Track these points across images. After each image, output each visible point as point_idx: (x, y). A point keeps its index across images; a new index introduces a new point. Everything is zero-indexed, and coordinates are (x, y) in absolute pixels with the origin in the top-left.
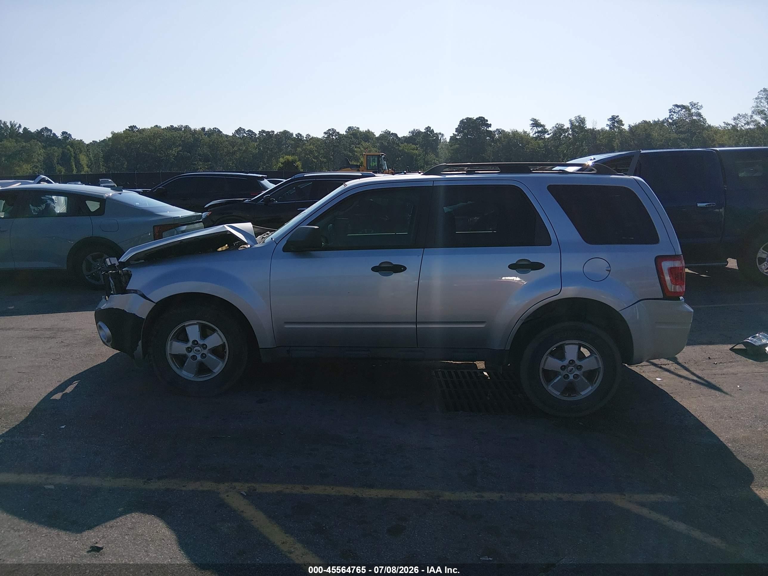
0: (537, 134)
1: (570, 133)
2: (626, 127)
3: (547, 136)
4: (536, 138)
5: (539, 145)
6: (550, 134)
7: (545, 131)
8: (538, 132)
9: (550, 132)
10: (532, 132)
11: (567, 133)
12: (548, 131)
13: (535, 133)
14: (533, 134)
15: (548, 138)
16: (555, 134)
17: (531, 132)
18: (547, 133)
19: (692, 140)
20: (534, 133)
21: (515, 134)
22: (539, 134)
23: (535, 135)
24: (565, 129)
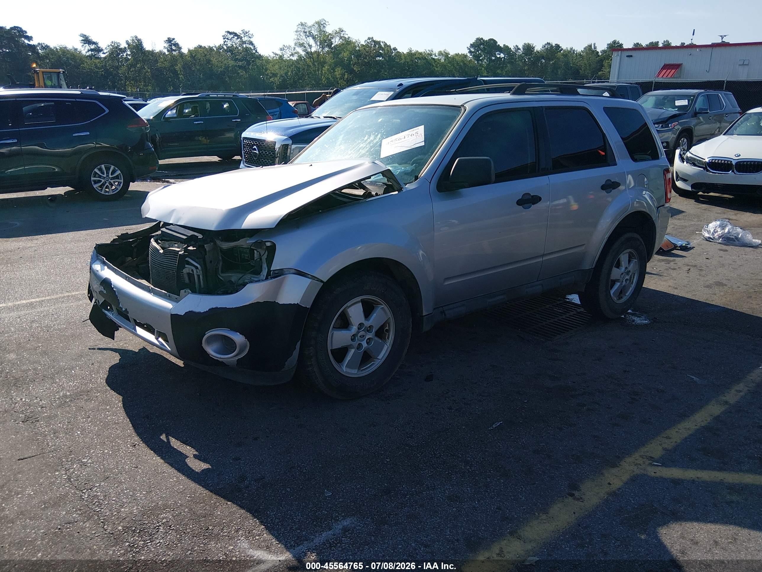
0: (90, 53)
1: (129, 53)
2: (185, 51)
3: (103, 56)
4: (90, 57)
5: (96, 65)
6: (106, 53)
7: (98, 50)
8: (92, 50)
9: (105, 51)
10: (84, 50)
11: (125, 54)
12: (102, 50)
13: (89, 51)
14: (86, 52)
15: (105, 58)
16: (112, 53)
17: (82, 49)
18: (102, 52)
19: (249, 68)
20: (86, 50)
21: (64, 51)
22: (93, 52)
23: (88, 53)
24: (121, 49)
